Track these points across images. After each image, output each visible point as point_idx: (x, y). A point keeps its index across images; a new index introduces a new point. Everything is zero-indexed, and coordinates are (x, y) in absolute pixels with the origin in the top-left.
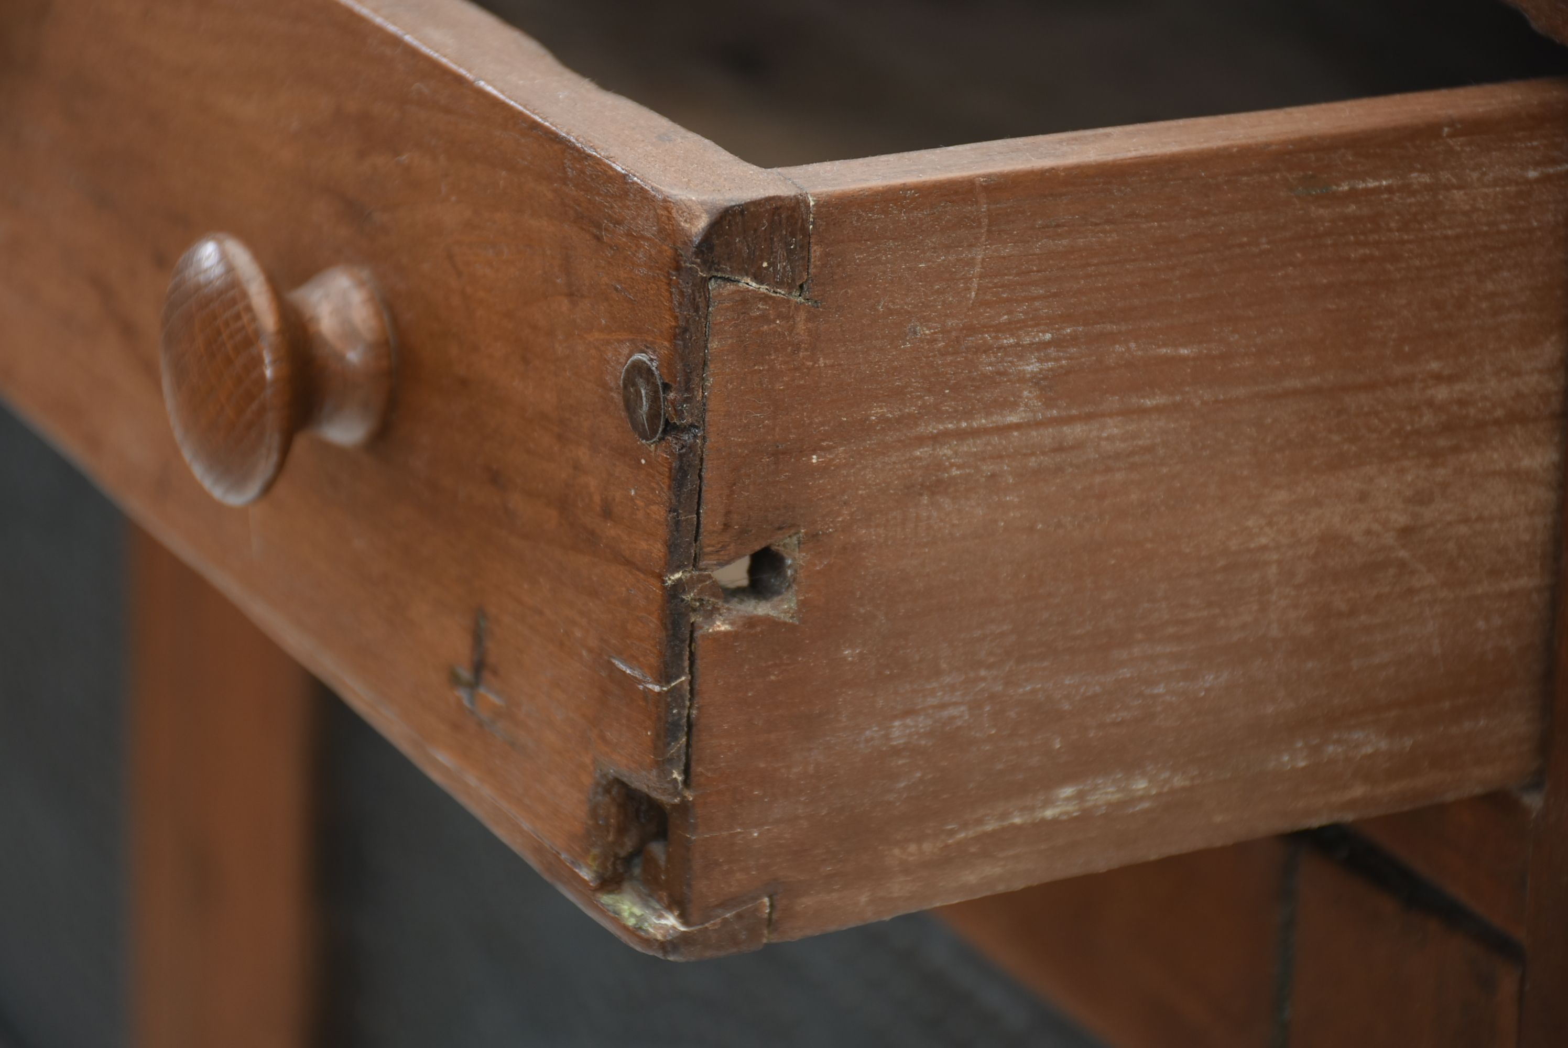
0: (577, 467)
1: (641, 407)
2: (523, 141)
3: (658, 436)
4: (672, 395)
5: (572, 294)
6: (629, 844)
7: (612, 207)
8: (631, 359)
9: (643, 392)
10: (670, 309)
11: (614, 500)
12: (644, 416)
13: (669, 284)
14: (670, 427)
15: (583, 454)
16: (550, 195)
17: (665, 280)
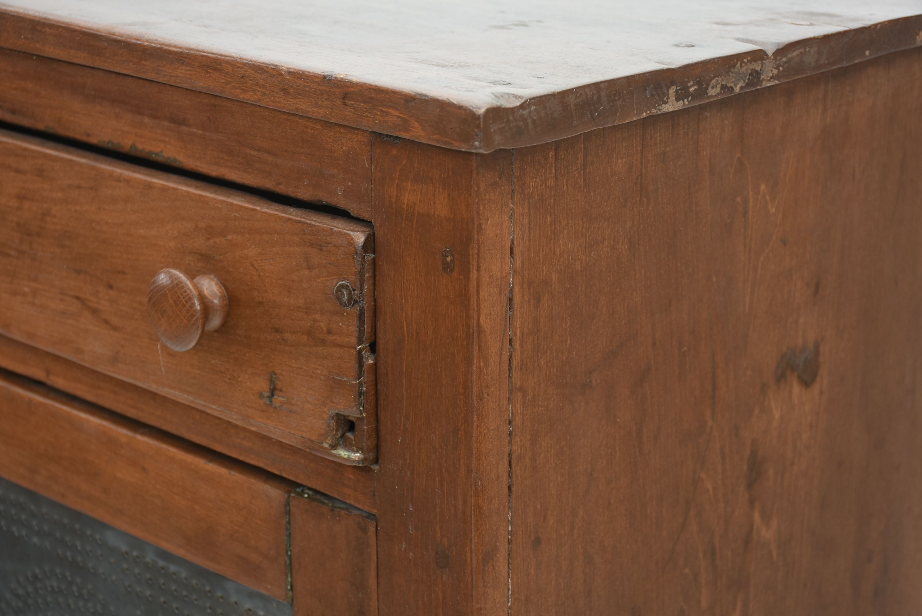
0: (315, 320)
1: (344, 297)
2: (284, 225)
3: (351, 305)
4: (356, 292)
5: (310, 268)
6: (339, 434)
7: (326, 239)
8: (339, 283)
9: (345, 293)
10: (354, 266)
11: (333, 328)
12: (346, 300)
13: (353, 259)
14: (356, 302)
15: (318, 316)
16: (298, 239)
17: (352, 258)
